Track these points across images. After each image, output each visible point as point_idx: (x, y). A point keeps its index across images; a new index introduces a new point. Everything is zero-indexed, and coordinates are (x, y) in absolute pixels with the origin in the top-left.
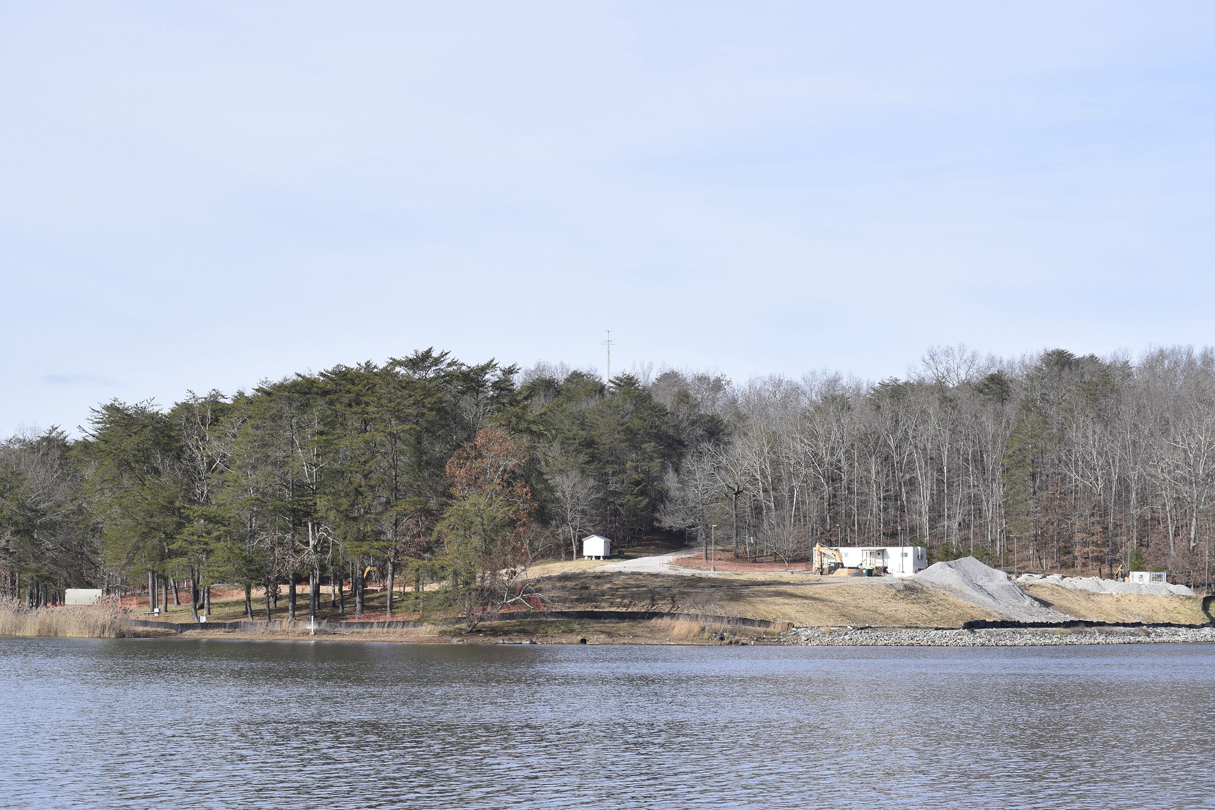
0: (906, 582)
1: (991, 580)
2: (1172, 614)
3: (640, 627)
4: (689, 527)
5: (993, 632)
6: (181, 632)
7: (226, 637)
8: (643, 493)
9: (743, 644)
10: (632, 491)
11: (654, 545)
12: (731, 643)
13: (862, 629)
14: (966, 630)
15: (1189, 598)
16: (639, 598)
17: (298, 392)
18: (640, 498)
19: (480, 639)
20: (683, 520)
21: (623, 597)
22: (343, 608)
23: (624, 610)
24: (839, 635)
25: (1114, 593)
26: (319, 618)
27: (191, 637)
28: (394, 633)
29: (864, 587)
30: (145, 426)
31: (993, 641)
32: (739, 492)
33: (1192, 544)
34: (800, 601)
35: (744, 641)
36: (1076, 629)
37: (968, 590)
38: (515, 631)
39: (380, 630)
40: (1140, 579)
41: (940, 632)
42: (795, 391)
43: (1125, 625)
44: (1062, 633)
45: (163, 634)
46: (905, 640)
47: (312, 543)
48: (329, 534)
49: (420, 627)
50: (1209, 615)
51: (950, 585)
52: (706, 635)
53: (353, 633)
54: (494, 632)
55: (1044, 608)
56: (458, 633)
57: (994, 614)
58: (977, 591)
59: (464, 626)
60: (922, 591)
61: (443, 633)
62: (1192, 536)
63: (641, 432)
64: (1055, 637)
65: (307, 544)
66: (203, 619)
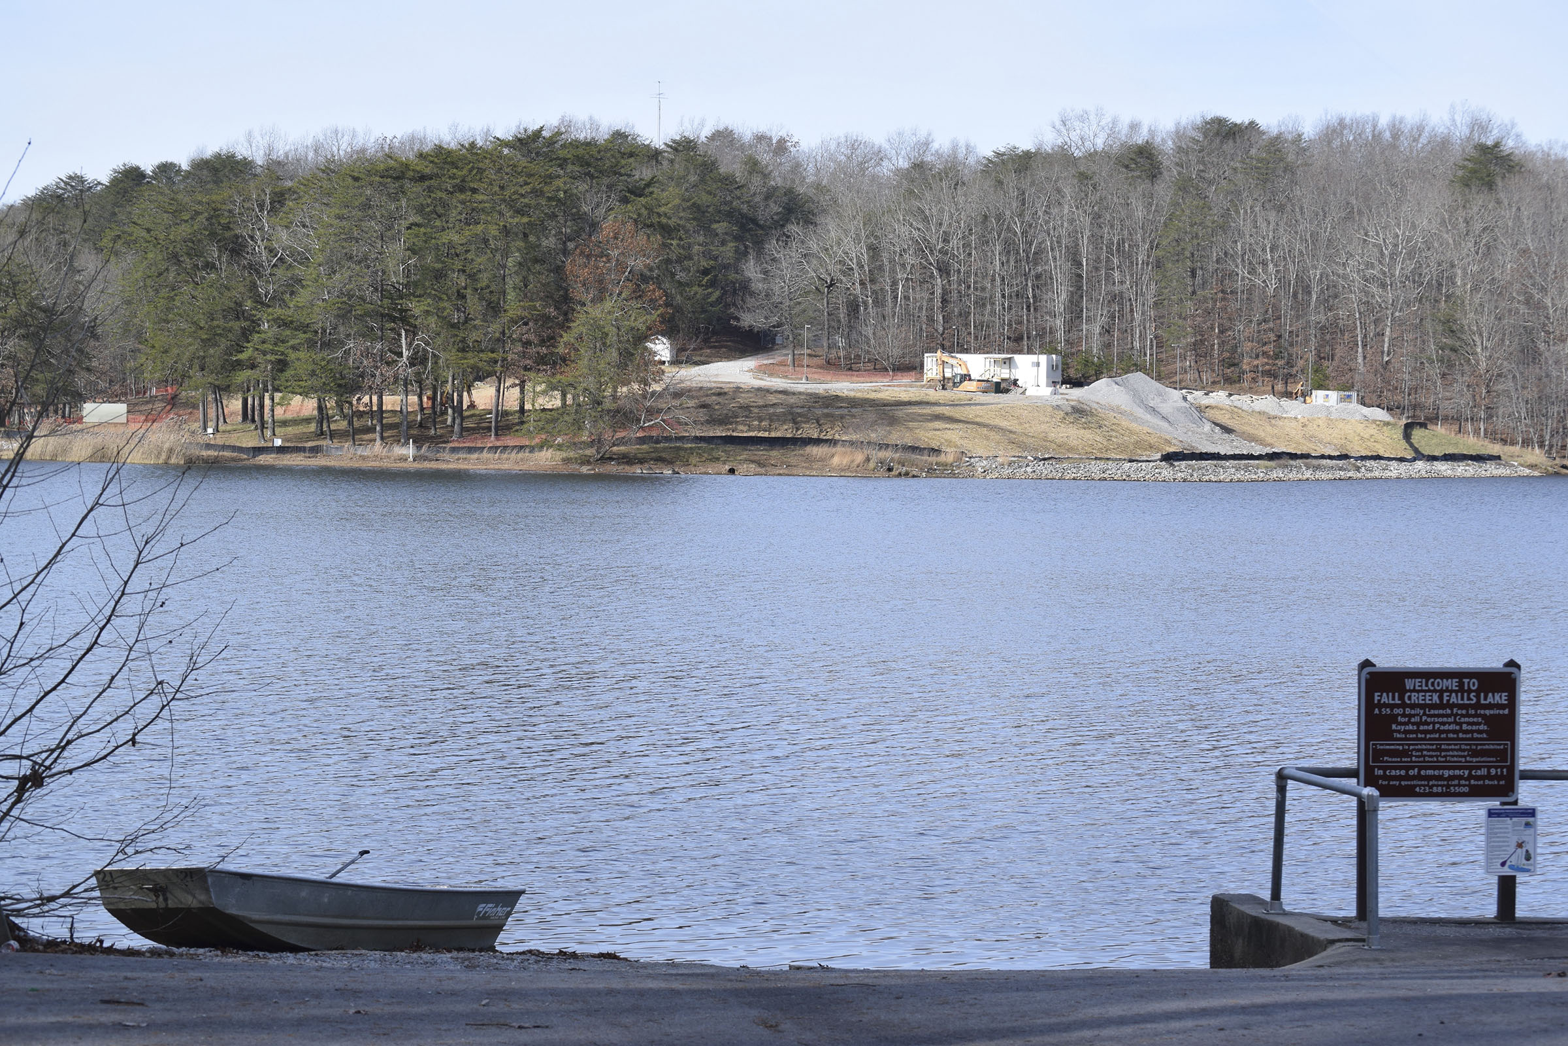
0: (1073, 403)
1: (1164, 401)
2: (1369, 444)
3: (794, 455)
4: (774, 326)
5: (1193, 466)
6: (254, 457)
7: (308, 463)
8: (713, 284)
9: (914, 476)
10: (701, 281)
11: (725, 347)
12: (900, 474)
13: (1045, 459)
14: (1164, 463)
15: (1387, 424)
16: (779, 420)
17: (391, 177)
18: (710, 290)
19: (612, 468)
20: (766, 318)
21: (761, 420)
22: (436, 429)
23: (766, 434)
24: (1020, 467)
25: (1299, 417)
26: (419, 441)
27: (267, 463)
28: (508, 459)
29: (1030, 409)
30: (198, 213)
31: (1195, 475)
32: (831, 285)
33: (1386, 359)
34: (961, 425)
35: (914, 473)
36: (1282, 462)
37: (1140, 412)
38: (651, 459)
39: (490, 455)
40: (1325, 400)
41: (1134, 464)
42: (879, 156)
43: (1330, 457)
44: (1266, 467)
45: (233, 459)
46: (1095, 473)
47: (405, 353)
48: (427, 344)
49: (536, 454)
50: (1411, 445)
51: (1118, 407)
52: (872, 465)
53: (458, 459)
54: (627, 459)
55: (1227, 435)
56: (586, 461)
57: (1173, 441)
58: (1150, 414)
59: (589, 452)
60: (1092, 414)
61: (567, 461)
62: (1386, 349)
63: (710, 210)
64: (1260, 470)
65: (400, 355)
66: (278, 442)
